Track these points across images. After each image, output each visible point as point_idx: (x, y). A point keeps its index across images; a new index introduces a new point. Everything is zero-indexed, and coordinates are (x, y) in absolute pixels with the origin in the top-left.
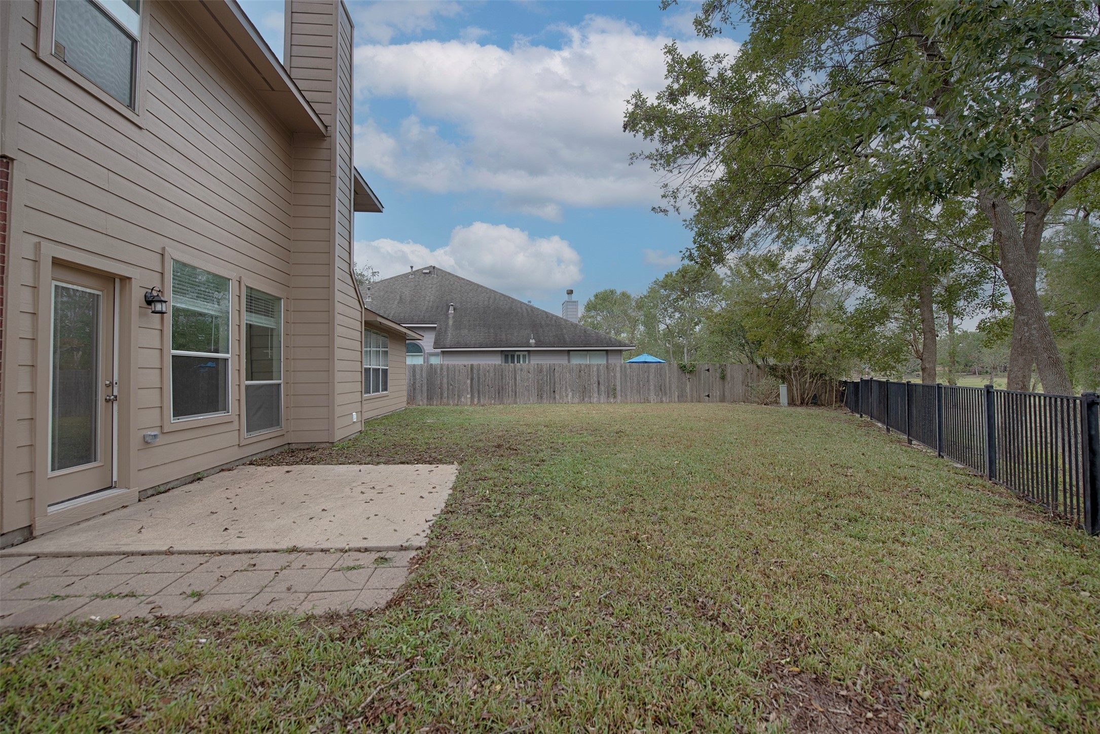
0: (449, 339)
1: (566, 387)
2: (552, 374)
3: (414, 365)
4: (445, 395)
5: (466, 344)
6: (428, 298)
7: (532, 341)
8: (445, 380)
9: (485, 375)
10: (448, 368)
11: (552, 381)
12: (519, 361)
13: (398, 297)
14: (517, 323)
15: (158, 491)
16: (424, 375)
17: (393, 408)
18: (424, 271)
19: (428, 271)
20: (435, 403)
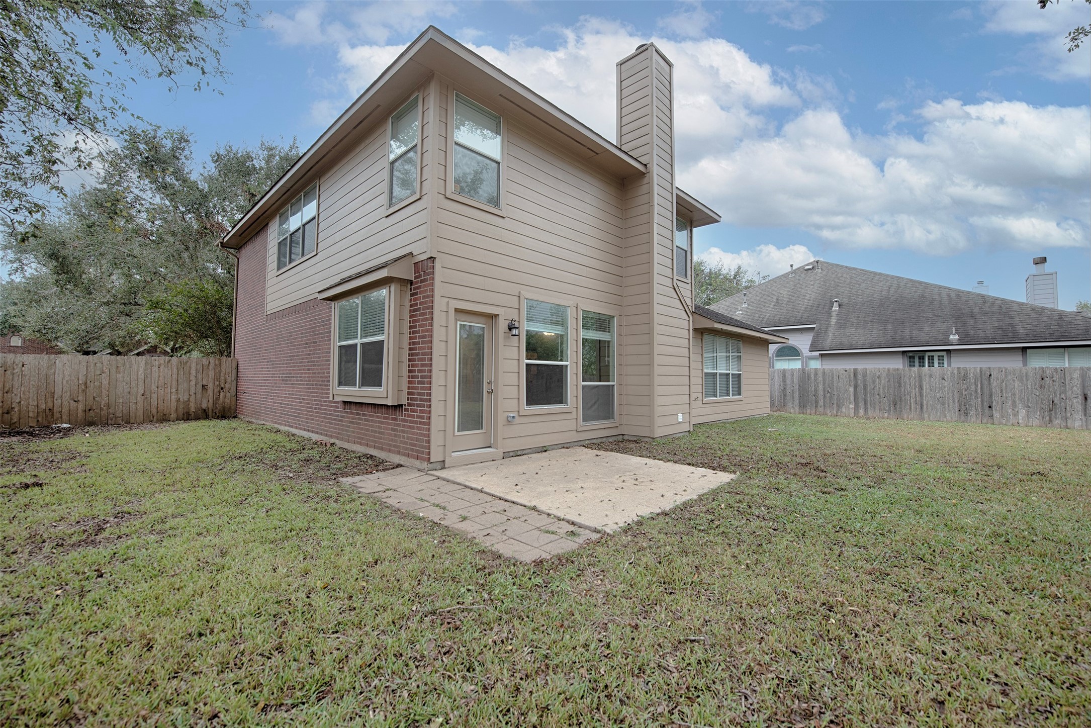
0: (829, 340)
1: (1014, 402)
2: (986, 383)
3: (784, 370)
4: (821, 403)
5: (851, 345)
6: (808, 296)
7: (954, 337)
8: (821, 387)
9: (874, 382)
10: (824, 373)
11: (987, 392)
12: (931, 364)
13: (775, 299)
14: (930, 315)
15: (517, 454)
16: (796, 380)
17: (749, 413)
18: (807, 267)
19: (811, 267)
20: (808, 411)
